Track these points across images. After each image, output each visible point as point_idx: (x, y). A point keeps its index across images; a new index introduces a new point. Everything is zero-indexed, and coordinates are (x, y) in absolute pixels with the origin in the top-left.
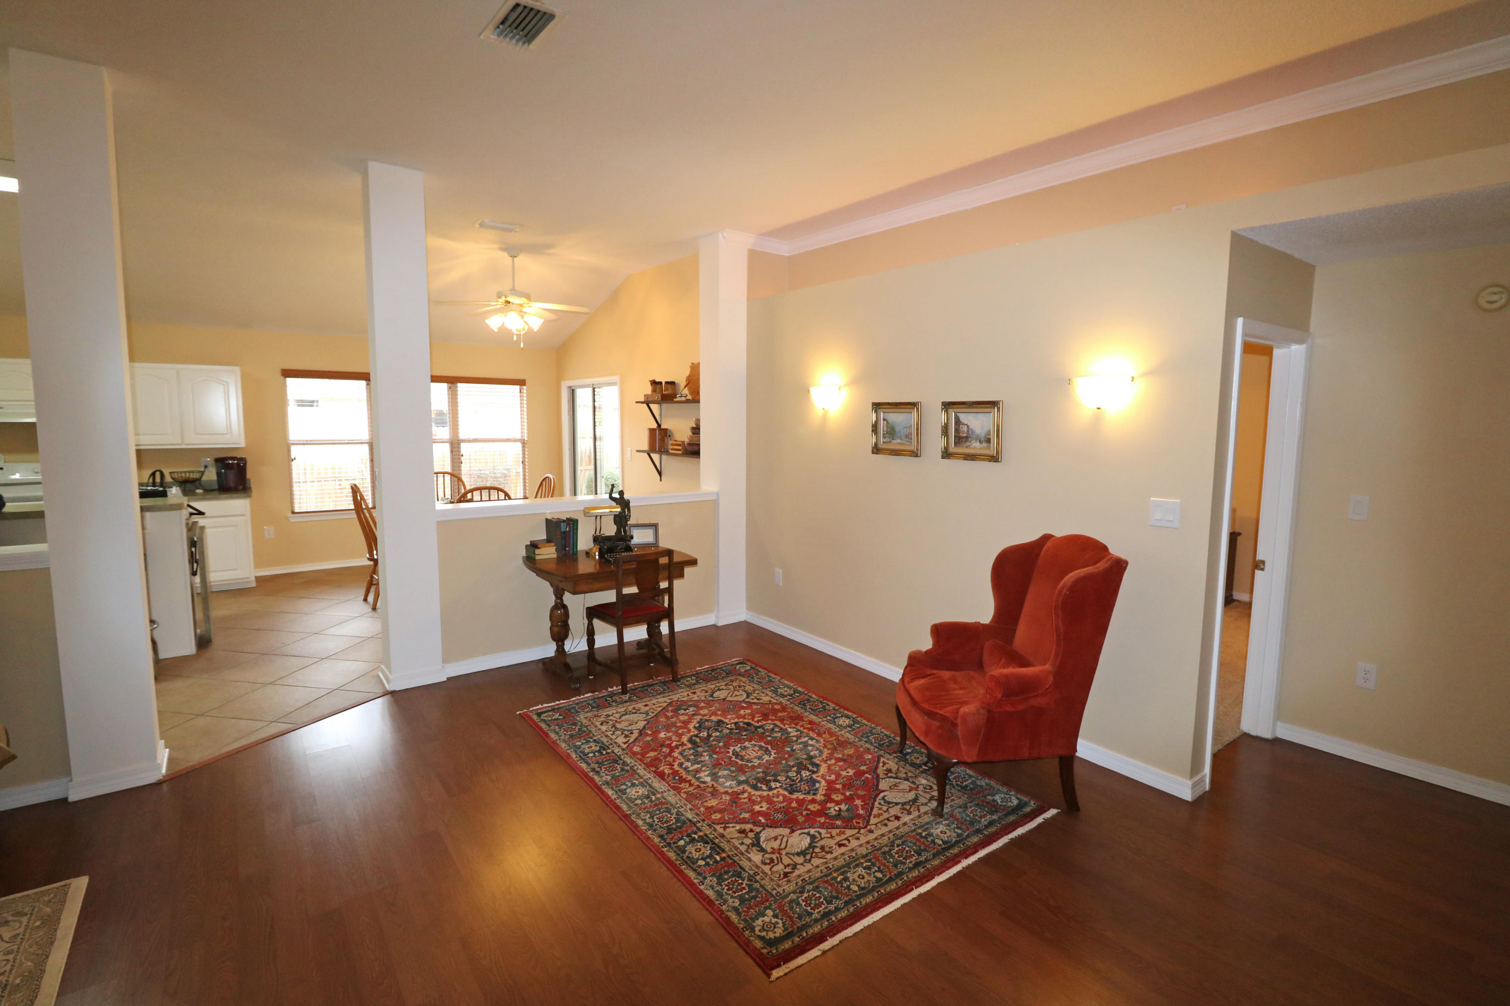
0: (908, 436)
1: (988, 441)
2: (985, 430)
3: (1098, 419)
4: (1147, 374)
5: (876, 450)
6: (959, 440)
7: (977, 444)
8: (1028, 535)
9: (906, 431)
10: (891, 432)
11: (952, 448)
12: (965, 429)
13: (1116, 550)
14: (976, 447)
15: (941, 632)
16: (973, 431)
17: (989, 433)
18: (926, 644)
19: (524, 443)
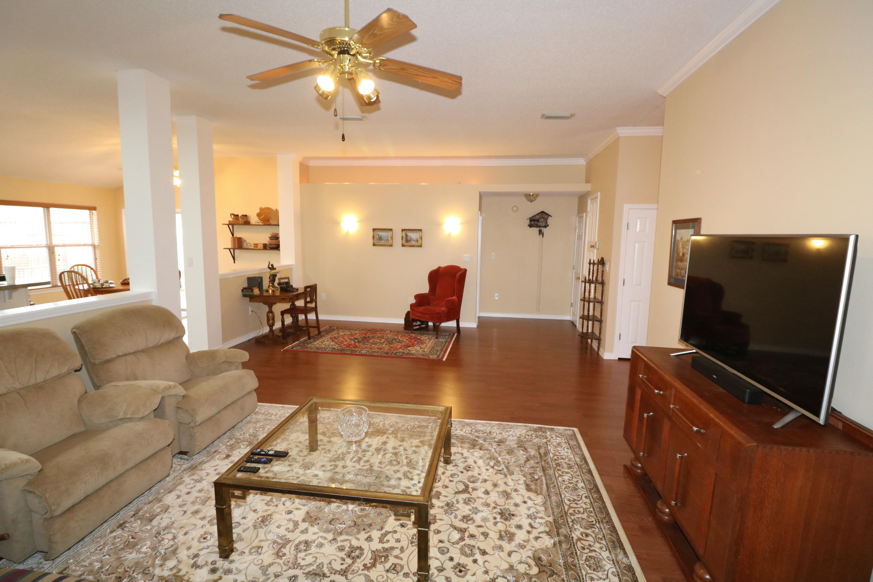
0: (388, 240)
1: (418, 241)
2: (417, 238)
3: (449, 235)
4: (461, 224)
5: (374, 245)
6: (407, 241)
7: (414, 242)
8: (435, 267)
9: (386, 238)
10: (380, 238)
11: (405, 244)
12: (409, 237)
13: (462, 267)
14: (413, 243)
15: (417, 297)
16: (412, 238)
17: (418, 239)
18: (414, 301)
19: (94, 246)
